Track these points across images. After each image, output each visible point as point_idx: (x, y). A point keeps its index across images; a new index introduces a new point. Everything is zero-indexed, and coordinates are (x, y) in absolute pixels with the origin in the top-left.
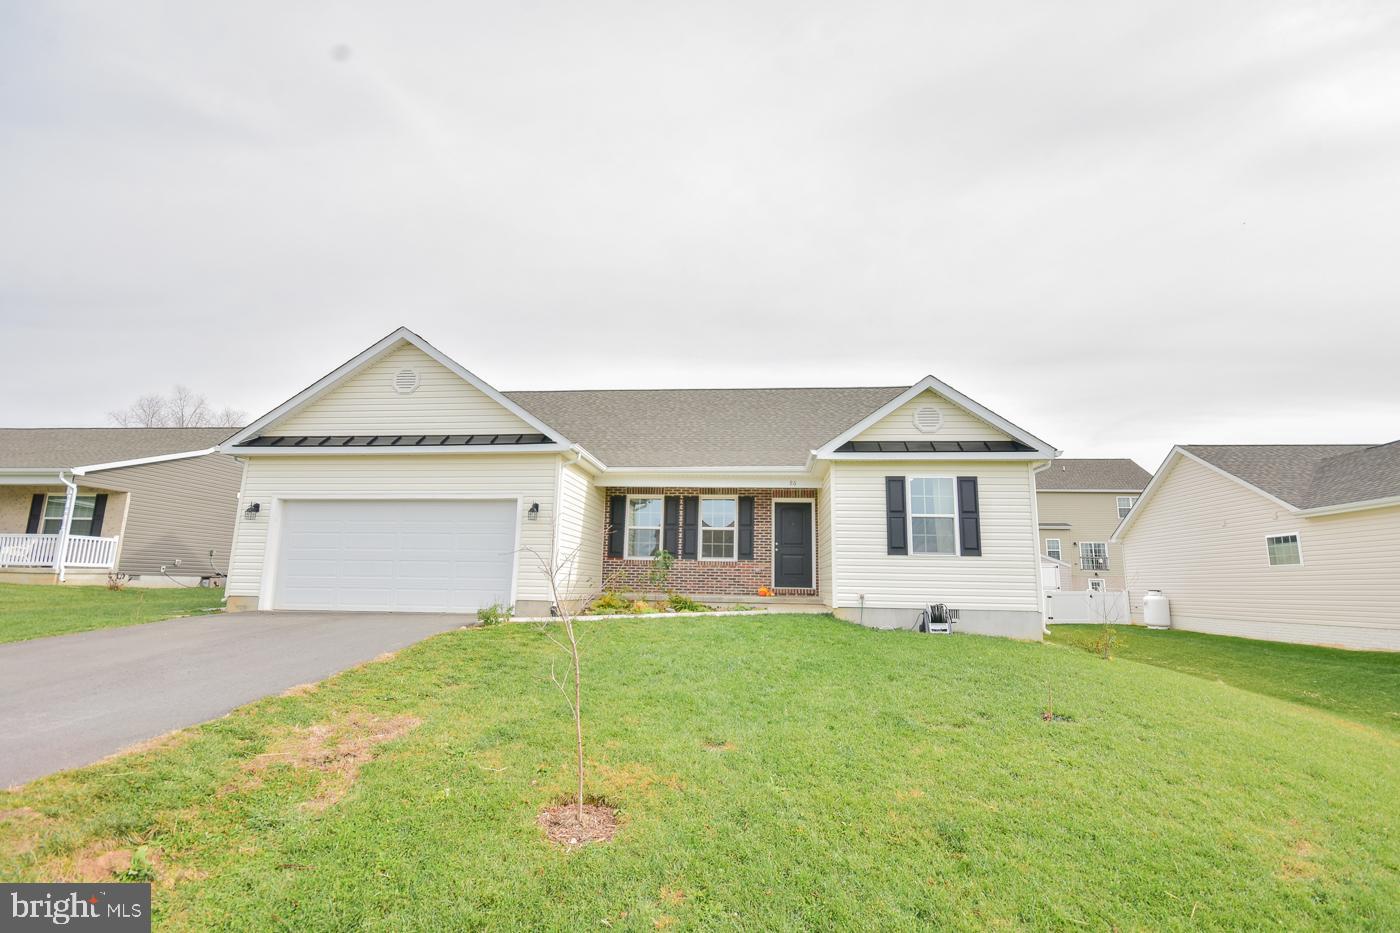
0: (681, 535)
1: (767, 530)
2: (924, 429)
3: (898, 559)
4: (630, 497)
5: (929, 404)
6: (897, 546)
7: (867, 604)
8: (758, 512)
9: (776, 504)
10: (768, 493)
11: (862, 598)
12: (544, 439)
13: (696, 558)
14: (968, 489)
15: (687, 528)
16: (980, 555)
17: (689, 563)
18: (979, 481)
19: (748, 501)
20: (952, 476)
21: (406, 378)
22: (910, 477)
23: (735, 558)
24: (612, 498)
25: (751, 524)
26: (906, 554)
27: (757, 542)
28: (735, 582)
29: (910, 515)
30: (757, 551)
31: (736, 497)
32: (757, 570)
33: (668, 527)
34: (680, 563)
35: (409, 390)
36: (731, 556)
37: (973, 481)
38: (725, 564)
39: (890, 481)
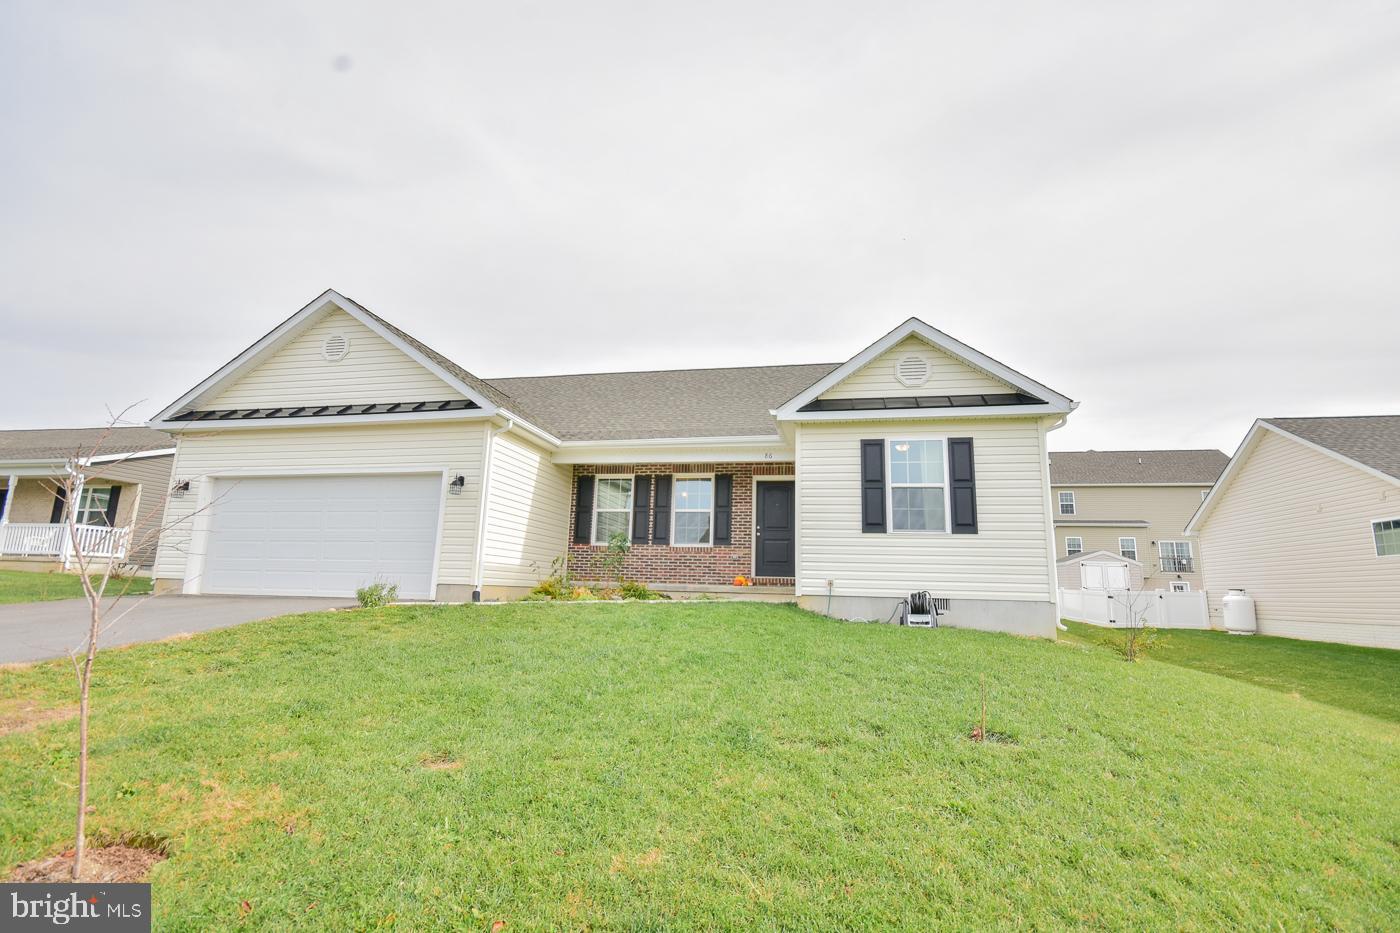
0: (651, 518)
1: (747, 511)
2: (908, 382)
3: (874, 538)
4: (599, 476)
5: (912, 352)
6: (874, 522)
7: (836, 591)
8: (737, 492)
9: (758, 483)
10: (748, 469)
11: (831, 584)
12: (470, 405)
13: (668, 544)
14: (961, 453)
15: (658, 510)
16: (975, 532)
17: (661, 549)
18: (976, 443)
19: (726, 479)
20: (942, 437)
21: (336, 346)
22: (890, 437)
23: (711, 544)
24: (579, 478)
25: (729, 505)
26: (885, 531)
27: (735, 524)
28: (710, 570)
29: (889, 485)
30: (736, 536)
31: (712, 475)
32: (735, 557)
33: (638, 510)
34: (650, 549)
35: (338, 357)
36: (708, 541)
37: (968, 443)
38: (699, 550)
39: (866, 445)
